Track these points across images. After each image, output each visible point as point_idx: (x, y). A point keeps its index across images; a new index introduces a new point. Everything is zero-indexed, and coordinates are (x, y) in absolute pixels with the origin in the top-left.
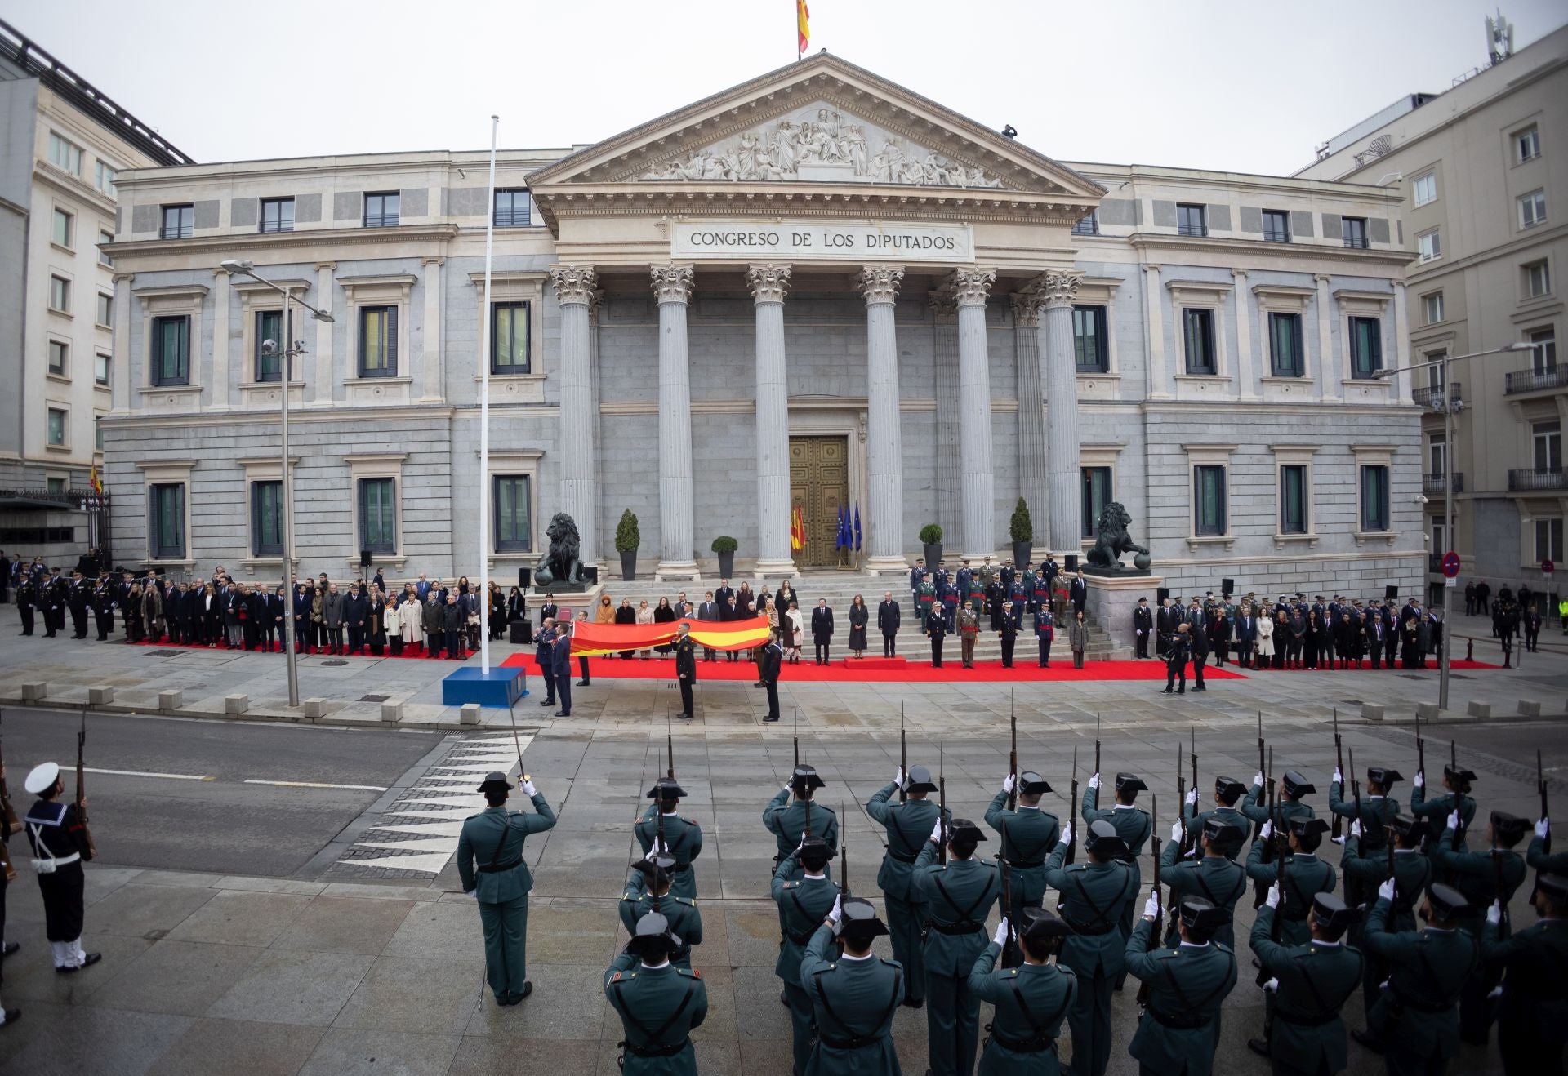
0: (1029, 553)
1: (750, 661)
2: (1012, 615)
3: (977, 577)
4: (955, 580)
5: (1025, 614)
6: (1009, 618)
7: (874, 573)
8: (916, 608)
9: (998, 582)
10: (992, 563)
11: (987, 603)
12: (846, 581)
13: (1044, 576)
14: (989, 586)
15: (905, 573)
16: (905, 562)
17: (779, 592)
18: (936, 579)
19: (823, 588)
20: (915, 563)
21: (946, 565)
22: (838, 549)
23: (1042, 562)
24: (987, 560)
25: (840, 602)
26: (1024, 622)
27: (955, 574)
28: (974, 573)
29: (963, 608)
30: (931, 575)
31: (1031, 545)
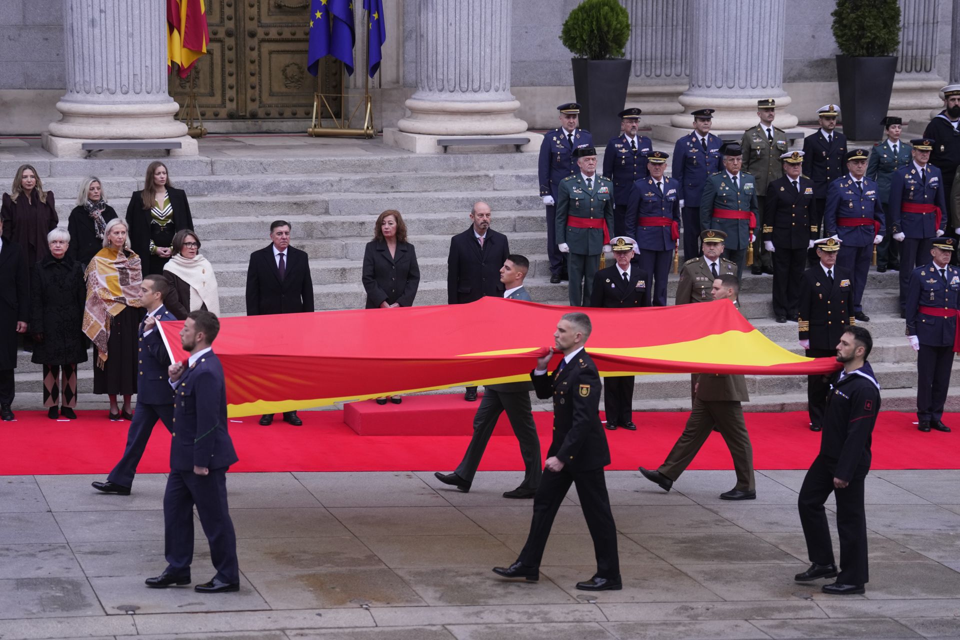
0: (886, 91)
1: (53, 413)
2: (840, 275)
3: (737, 162)
4: (668, 170)
5: (872, 272)
6: (831, 283)
7: (425, 146)
8: (553, 250)
9: (796, 177)
10: (782, 120)
11: (763, 238)
12: (342, 167)
13: (935, 159)
14: (771, 188)
15: (518, 148)
16: (518, 114)
17: (137, 198)
18: (612, 165)
19: (270, 189)
20: (552, 116)
21: (644, 121)
22: (313, 68)
23: (925, 117)
24: (766, 108)
25: (325, 233)
26: (871, 297)
27: (670, 150)
28: (726, 147)
29: (693, 251)
30: (601, 151)
31: (891, 69)
